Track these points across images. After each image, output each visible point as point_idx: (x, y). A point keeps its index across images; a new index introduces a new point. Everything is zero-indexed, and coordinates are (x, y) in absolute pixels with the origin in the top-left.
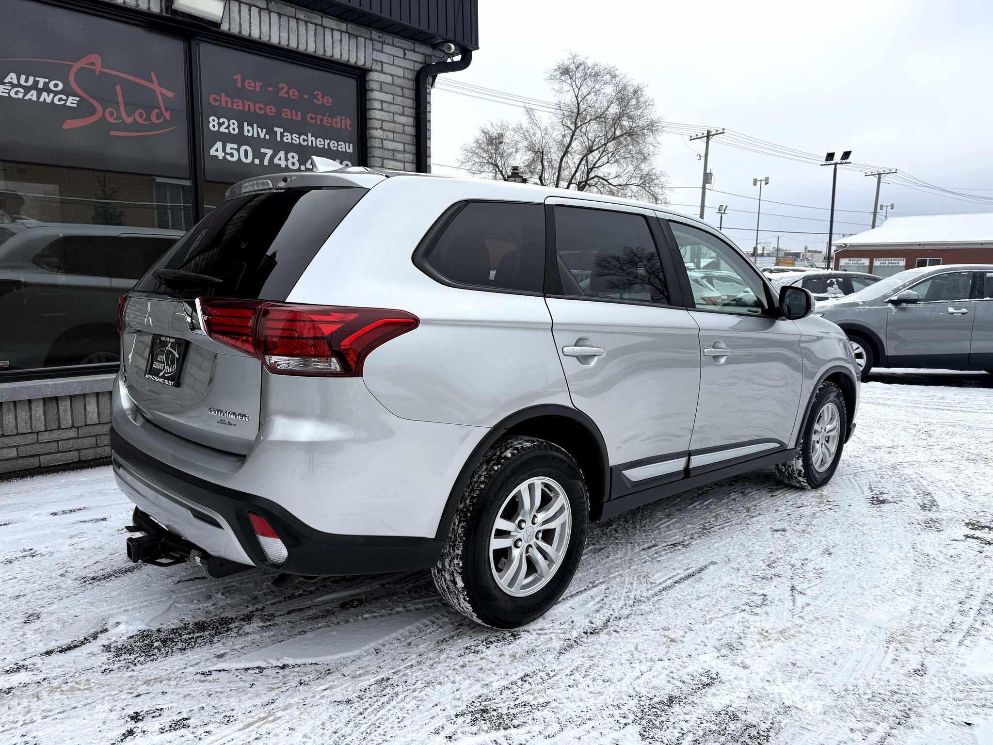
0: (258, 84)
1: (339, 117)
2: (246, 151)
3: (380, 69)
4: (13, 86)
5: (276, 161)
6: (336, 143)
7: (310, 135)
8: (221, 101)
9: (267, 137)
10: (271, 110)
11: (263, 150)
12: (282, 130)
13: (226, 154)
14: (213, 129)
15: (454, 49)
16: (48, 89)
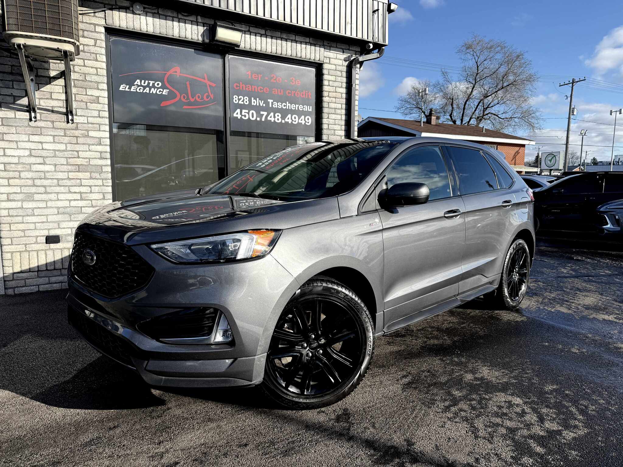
0: (260, 76)
3: (329, 62)
4: (138, 86)
6: (302, 106)
7: (287, 102)
8: (240, 87)
9: (264, 105)
10: (266, 90)
11: (262, 113)
12: (272, 101)
13: (242, 115)
14: (235, 102)
15: (372, 47)
16: (154, 87)
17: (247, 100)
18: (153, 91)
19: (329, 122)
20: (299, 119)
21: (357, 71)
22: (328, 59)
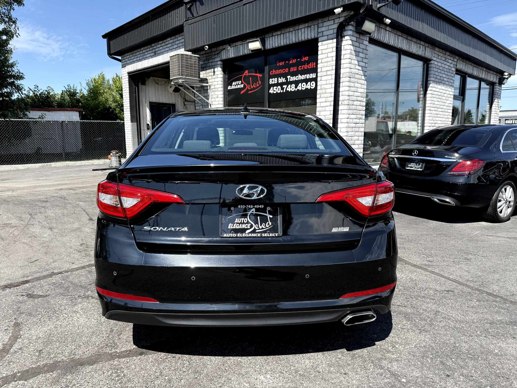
0: (283, 63)
1: (311, 63)
2: (279, 88)
3: (322, 35)
4: (234, 85)
5: (287, 89)
6: (308, 75)
7: (299, 75)
8: (273, 73)
9: (285, 81)
10: (287, 71)
11: (284, 86)
12: (290, 76)
13: (273, 90)
14: (270, 83)
15: (342, 9)
16: (239, 84)
17: (276, 81)
18: (239, 86)
19: (322, 83)
20: (306, 86)
21: (345, 33)
22: (321, 33)
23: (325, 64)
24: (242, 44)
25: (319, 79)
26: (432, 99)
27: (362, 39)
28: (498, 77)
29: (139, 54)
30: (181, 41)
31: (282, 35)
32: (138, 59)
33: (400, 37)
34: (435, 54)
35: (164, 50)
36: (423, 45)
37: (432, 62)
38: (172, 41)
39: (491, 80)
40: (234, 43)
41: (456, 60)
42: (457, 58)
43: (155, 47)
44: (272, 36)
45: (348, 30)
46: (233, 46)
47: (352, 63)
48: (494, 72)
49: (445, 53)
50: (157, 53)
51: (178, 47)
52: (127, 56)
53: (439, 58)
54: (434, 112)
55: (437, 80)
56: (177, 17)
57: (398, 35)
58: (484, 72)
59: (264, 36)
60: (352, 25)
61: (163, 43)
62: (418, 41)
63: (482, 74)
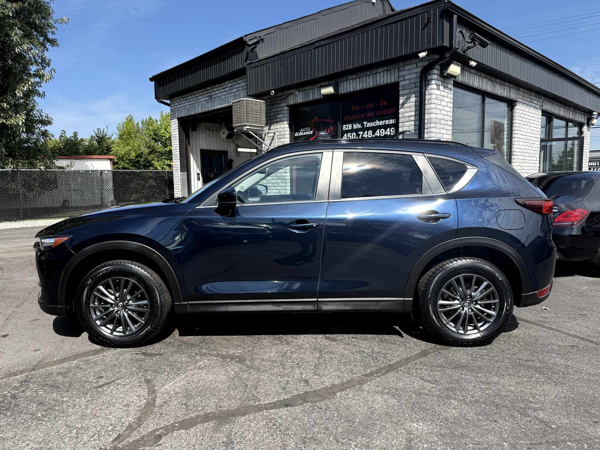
0: (359, 107)
1: (390, 109)
2: (354, 135)
3: (403, 79)
4: (302, 132)
5: (364, 136)
6: (388, 121)
7: (377, 121)
8: (347, 118)
9: (361, 127)
10: (362, 116)
11: (359, 133)
12: (366, 122)
13: (348, 137)
14: (344, 129)
15: (426, 54)
16: (307, 131)
17: (351, 127)
18: (307, 133)
19: (403, 130)
20: (385, 132)
21: (429, 77)
22: (403, 77)
23: (408, 109)
24: (312, 89)
25: (400, 125)
26: (518, 143)
27: (447, 83)
28: (586, 117)
29: (192, 98)
30: (241, 85)
31: (358, 79)
32: (190, 103)
33: (484, 79)
34: (520, 95)
35: (221, 94)
36: (507, 86)
37: (518, 104)
38: (230, 85)
39: (579, 120)
40: (303, 88)
41: (541, 101)
42: (542, 98)
43: (210, 91)
44: (347, 80)
45: (432, 74)
46: (302, 91)
47: (438, 108)
48: (582, 111)
49: (530, 93)
50: (212, 97)
51: (237, 91)
52: (177, 100)
53: (525, 99)
54: (521, 157)
55: (523, 123)
56: (239, 60)
57: (482, 77)
58: (571, 112)
59: (337, 81)
60: (437, 69)
61: (220, 86)
62: (503, 82)
63: (570, 113)
